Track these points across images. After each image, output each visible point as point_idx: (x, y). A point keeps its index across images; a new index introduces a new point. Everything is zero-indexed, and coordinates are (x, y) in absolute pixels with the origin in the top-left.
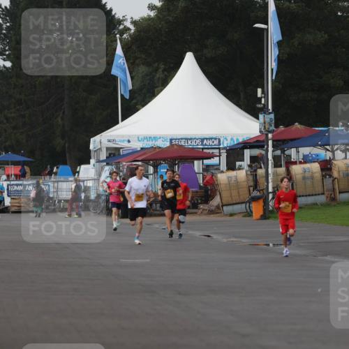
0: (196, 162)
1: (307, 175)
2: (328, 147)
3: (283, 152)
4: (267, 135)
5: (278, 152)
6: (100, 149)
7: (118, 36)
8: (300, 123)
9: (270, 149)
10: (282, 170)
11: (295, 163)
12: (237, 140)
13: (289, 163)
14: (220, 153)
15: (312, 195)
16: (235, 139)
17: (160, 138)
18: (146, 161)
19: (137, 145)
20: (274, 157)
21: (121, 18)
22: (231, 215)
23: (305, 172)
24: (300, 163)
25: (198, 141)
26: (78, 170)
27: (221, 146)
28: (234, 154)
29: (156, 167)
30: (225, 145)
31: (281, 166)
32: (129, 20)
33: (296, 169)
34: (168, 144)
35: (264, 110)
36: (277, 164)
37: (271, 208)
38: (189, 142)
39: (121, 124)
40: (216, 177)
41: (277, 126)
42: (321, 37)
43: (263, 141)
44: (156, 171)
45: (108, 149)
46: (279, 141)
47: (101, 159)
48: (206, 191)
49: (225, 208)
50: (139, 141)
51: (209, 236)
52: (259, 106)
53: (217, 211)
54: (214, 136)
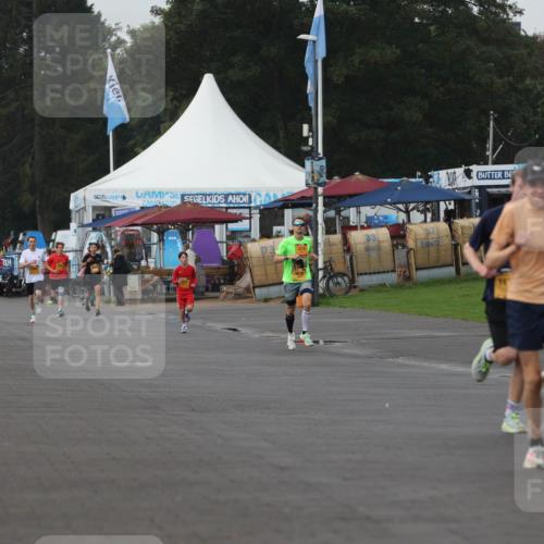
0: (217, 227)
1: (372, 244)
2: (401, 206)
3: (338, 212)
4: (316, 189)
5: (332, 213)
6: (84, 208)
7: (109, 51)
8: (362, 172)
9: (321, 208)
10: (337, 238)
11: (355, 228)
12: (275, 195)
13: (347, 228)
14: (250, 214)
15: (379, 273)
16: (271, 194)
17: (167, 193)
18: (147, 225)
19: (135, 203)
20: (326, 220)
21: (114, 27)
22: (266, 300)
23: (368, 240)
24: (363, 228)
25: (220, 198)
26: (53, 237)
27: (252, 205)
28: (271, 216)
29: (161, 233)
30: (258, 204)
31: (335, 232)
32: (125, 29)
33: (357, 237)
34: (178, 202)
35: (312, 154)
36: (330, 230)
37: (321, 291)
38: (208, 199)
39: (113, 173)
40: (245, 248)
41: (330, 176)
42: (392, 53)
43: (311, 198)
44: (161, 240)
45: (94, 208)
46: (333, 197)
47: (86, 222)
48: (232, 267)
49: (257, 290)
50: (138, 197)
51: (235, 330)
52: (305, 148)
53: (247, 294)
54: (242, 191)
